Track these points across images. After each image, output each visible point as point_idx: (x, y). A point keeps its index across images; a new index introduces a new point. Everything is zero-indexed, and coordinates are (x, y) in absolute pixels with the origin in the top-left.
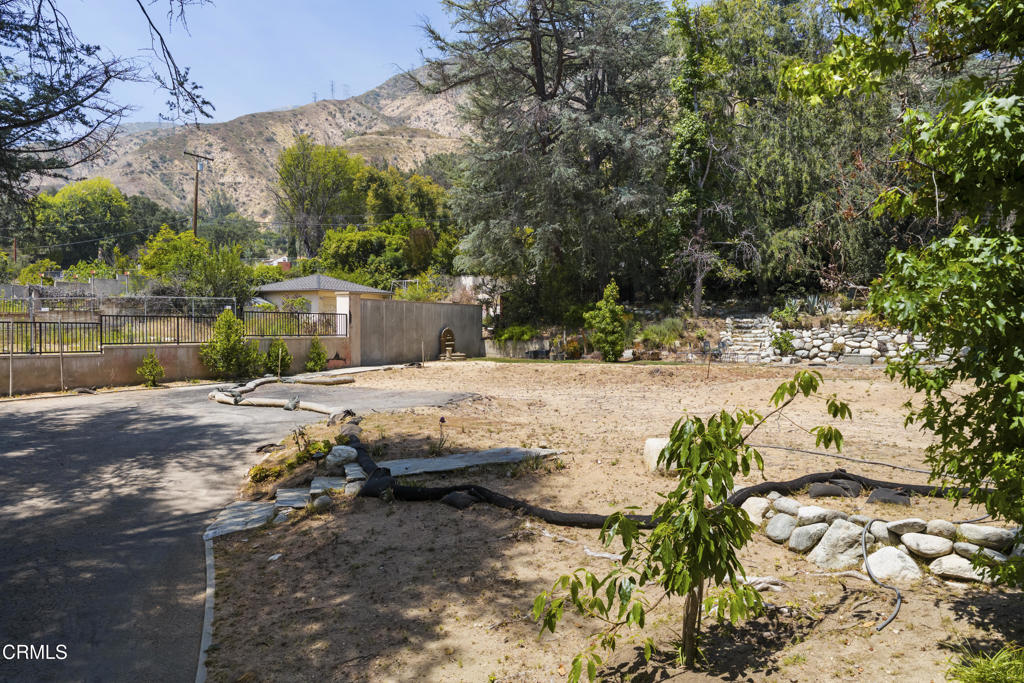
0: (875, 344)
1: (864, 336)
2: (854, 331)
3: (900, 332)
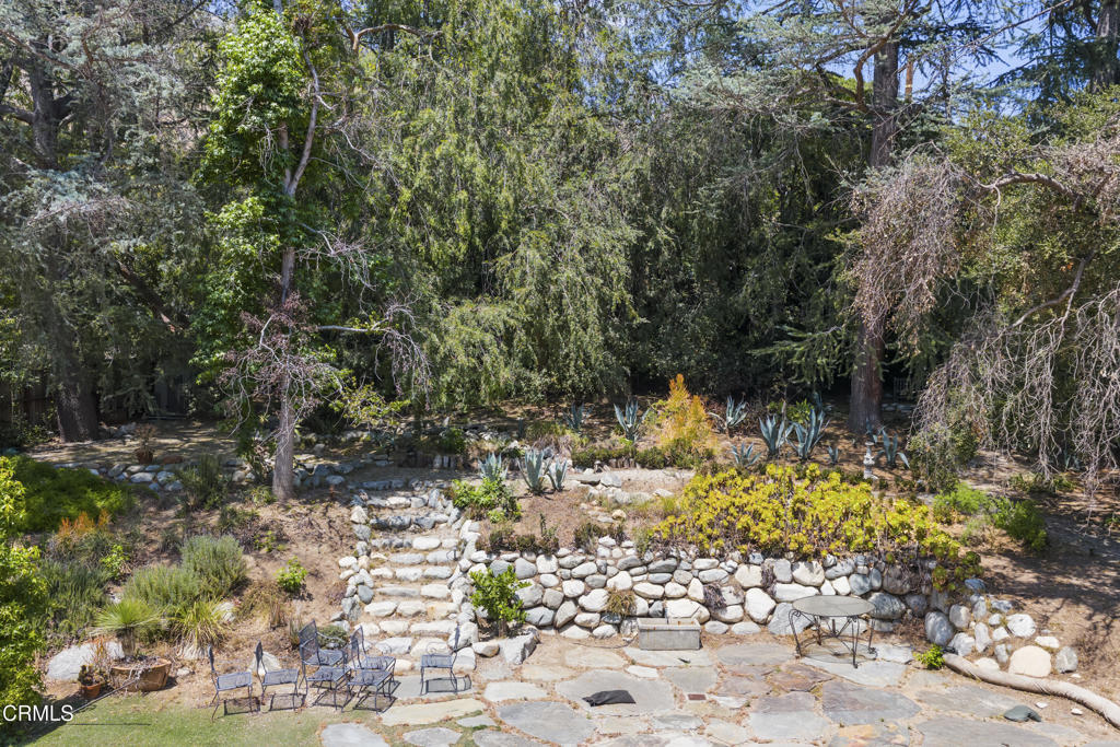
0: (697, 590)
1: (671, 570)
2: (648, 557)
3: (746, 560)
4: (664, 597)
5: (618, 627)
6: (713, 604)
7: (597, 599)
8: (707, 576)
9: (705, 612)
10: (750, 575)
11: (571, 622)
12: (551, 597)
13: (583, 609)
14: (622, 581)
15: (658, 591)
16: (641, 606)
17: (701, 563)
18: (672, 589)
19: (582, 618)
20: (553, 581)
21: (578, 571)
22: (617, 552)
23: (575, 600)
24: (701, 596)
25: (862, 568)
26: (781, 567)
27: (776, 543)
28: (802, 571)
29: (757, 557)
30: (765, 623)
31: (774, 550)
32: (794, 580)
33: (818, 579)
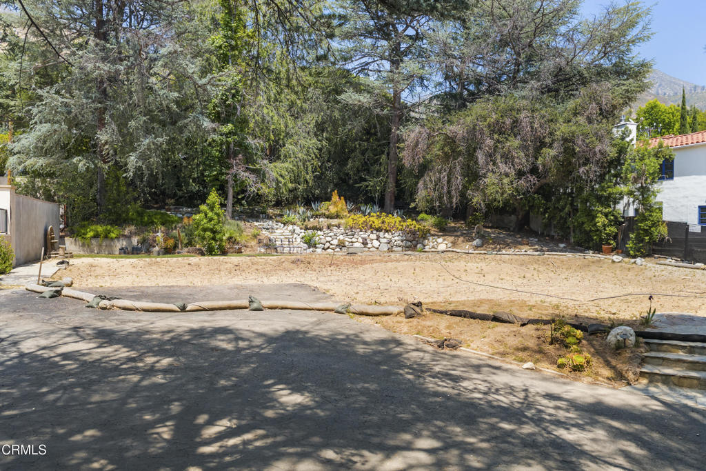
0: (360, 240)
1: (353, 235)
2: (347, 231)
3: (372, 233)
4: (352, 242)
5: (341, 249)
6: (365, 243)
7: (335, 242)
8: (363, 236)
9: (363, 246)
10: (373, 236)
11: (329, 248)
12: (323, 241)
13: (331, 244)
14: (341, 237)
15: (351, 240)
16: (347, 244)
17: (361, 233)
18: (354, 240)
19: (331, 247)
20: (323, 237)
21: (329, 235)
22: (339, 230)
23: (329, 242)
24: (361, 241)
25: (401, 234)
26: (381, 234)
27: (380, 228)
28: (386, 235)
29: (375, 232)
30: (378, 248)
31: (379, 230)
32: (384, 238)
33: (391, 237)
